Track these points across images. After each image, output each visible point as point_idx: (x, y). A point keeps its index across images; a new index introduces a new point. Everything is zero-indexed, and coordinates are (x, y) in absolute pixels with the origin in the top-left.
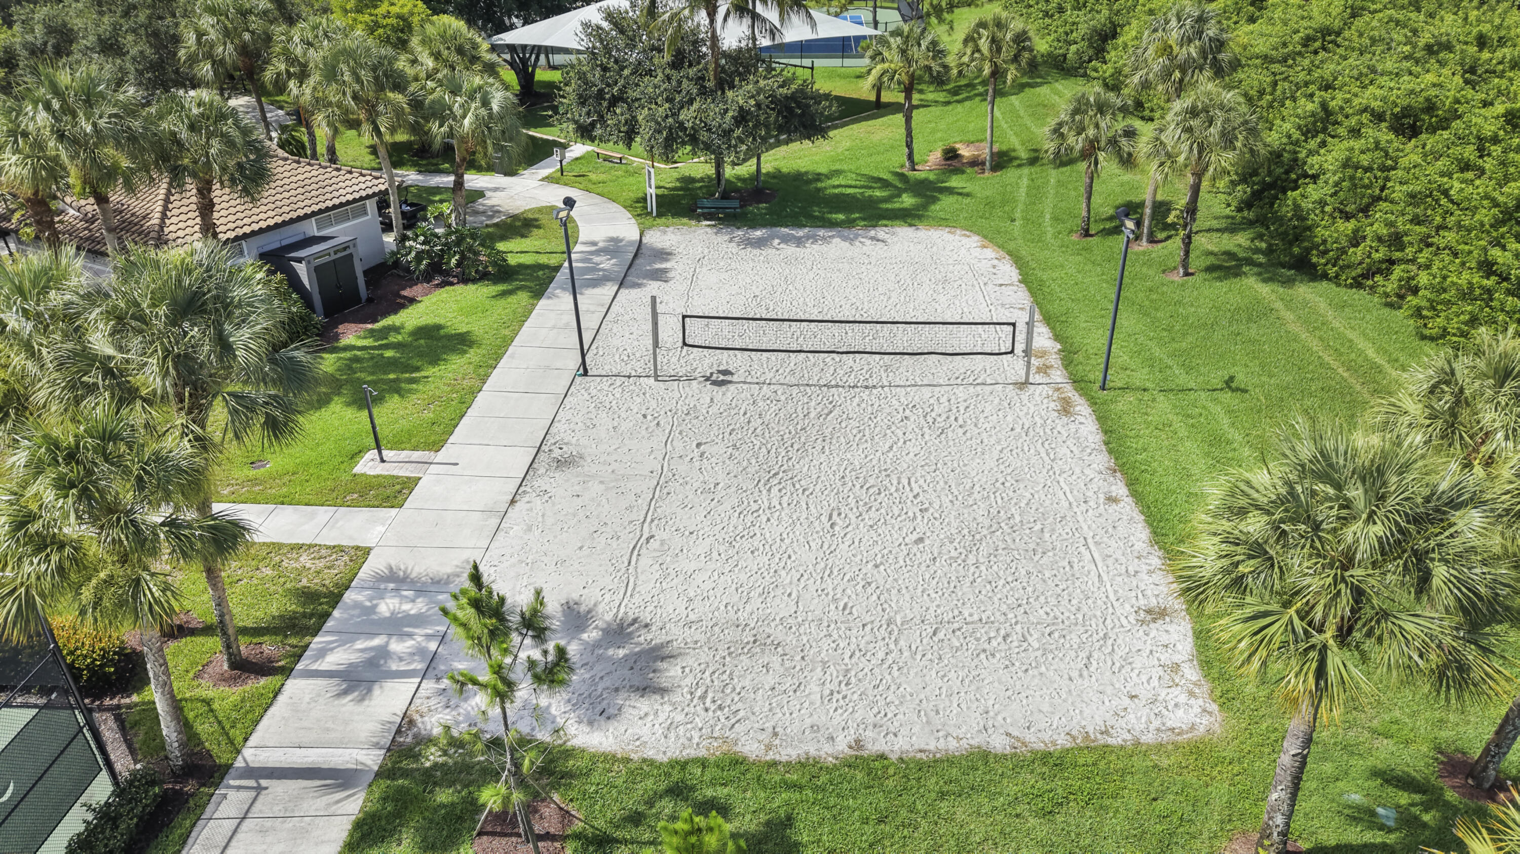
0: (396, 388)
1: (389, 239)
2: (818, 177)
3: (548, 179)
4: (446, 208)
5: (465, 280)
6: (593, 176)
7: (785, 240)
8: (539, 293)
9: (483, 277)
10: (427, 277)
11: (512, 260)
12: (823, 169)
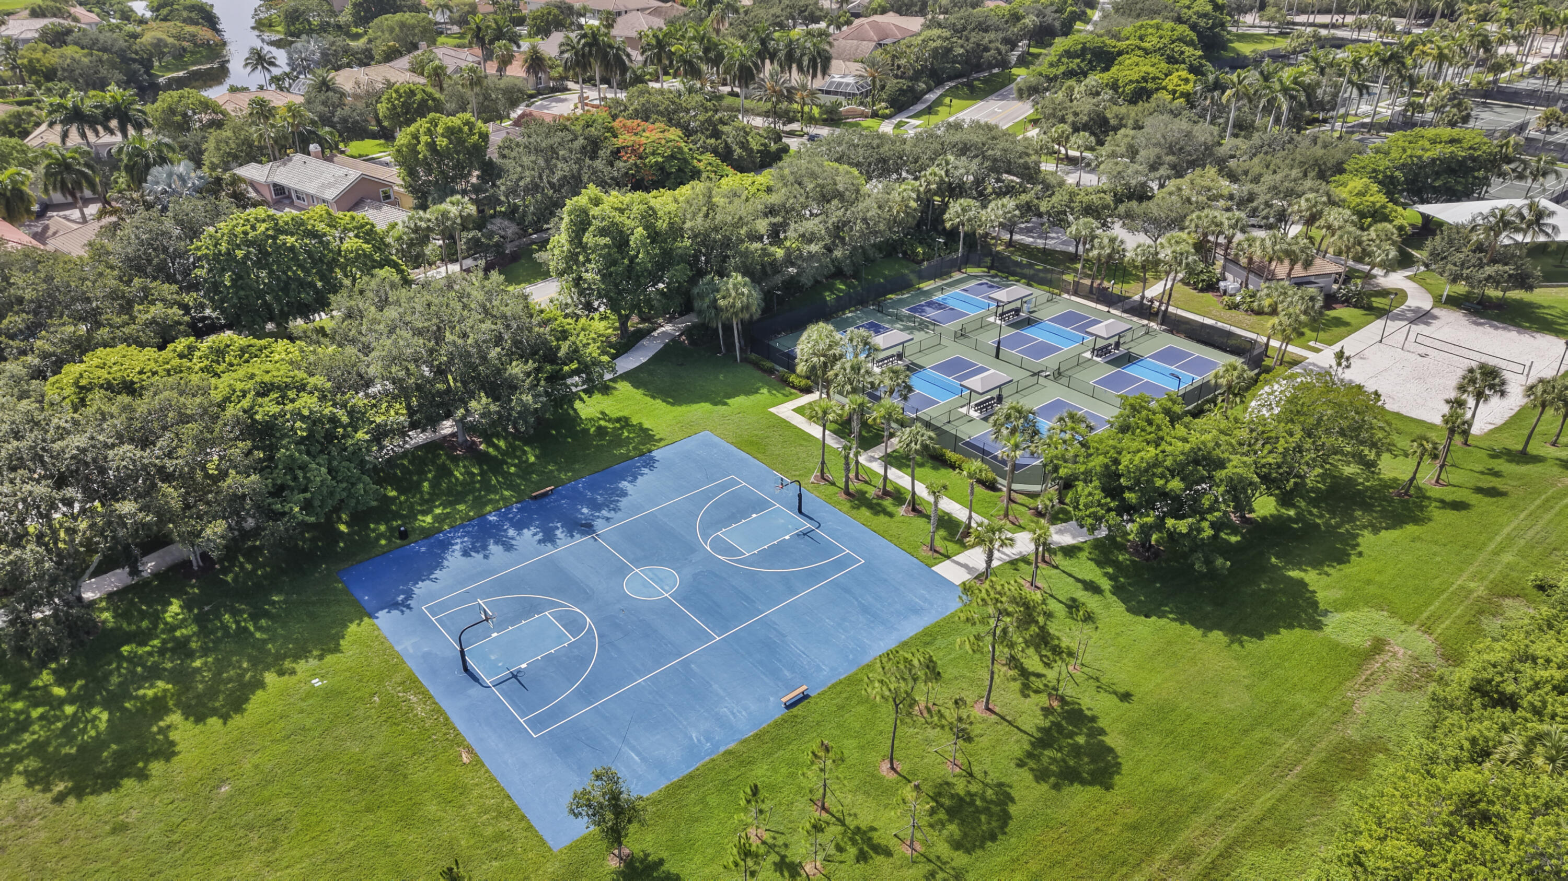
0: (1323, 330)
1: (1335, 287)
2: (1540, 307)
3: (1408, 277)
4: (1359, 281)
5: (1355, 306)
6: (1428, 281)
7: (1491, 326)
8: (1378, 318)
9: (1362, 307)
10: (1343, 302)
11: (1375, 305)
12: (1545, 304)
